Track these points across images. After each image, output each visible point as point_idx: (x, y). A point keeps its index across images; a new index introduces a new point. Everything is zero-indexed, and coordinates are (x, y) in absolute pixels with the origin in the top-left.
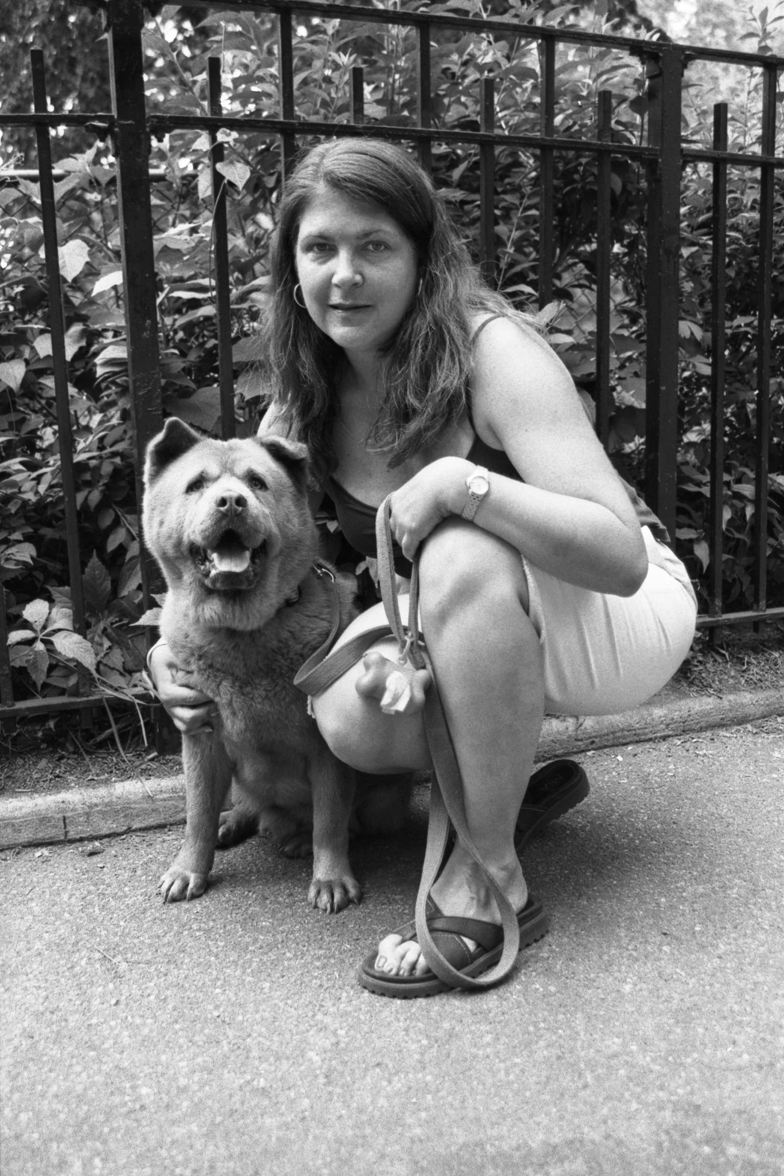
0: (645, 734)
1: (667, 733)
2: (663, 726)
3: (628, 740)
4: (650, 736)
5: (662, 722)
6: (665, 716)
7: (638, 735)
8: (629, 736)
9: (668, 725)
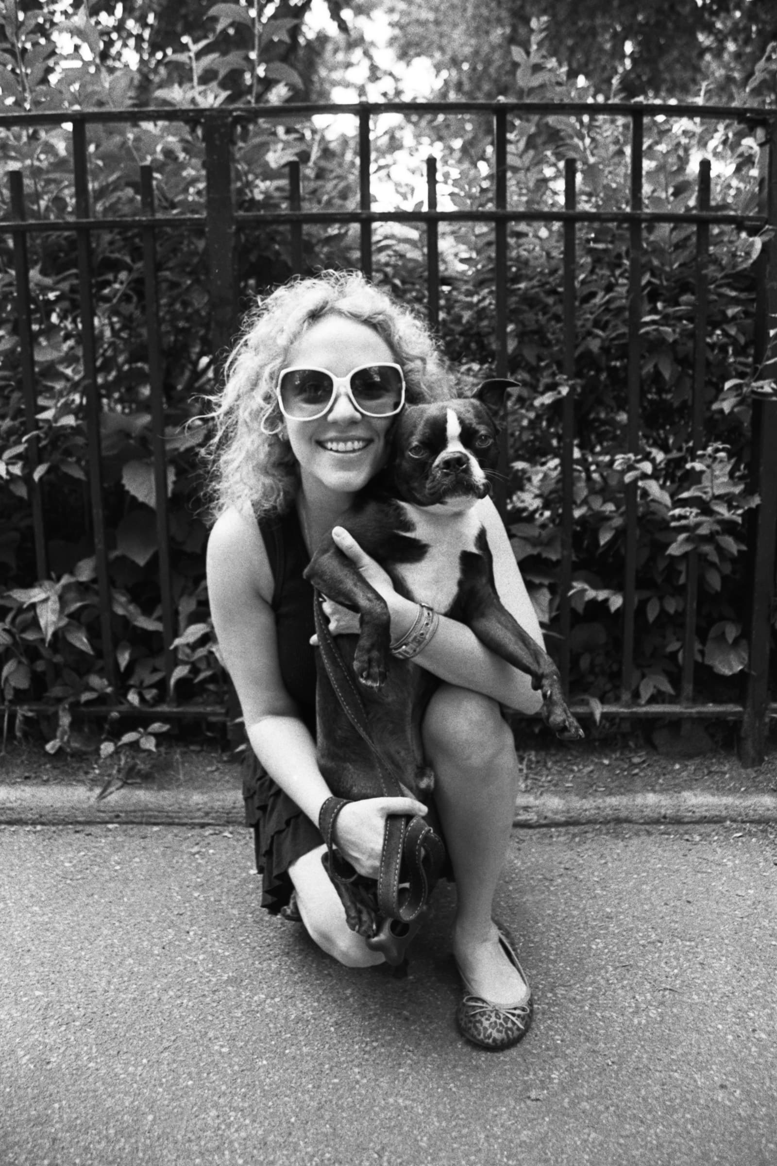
0: (179, 818)
1: (206, 820)
2: (199, 814)
3: (159, 821)
4: (185, 821)
5: (199, 810)
6: (205, 803)
7: (171, 817)
8: (162, 817)
9: (207, 814)
